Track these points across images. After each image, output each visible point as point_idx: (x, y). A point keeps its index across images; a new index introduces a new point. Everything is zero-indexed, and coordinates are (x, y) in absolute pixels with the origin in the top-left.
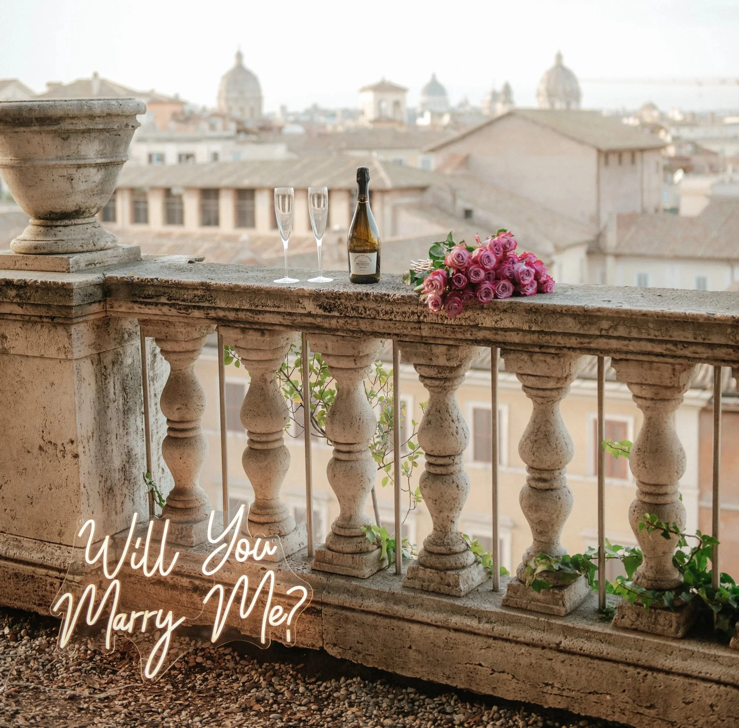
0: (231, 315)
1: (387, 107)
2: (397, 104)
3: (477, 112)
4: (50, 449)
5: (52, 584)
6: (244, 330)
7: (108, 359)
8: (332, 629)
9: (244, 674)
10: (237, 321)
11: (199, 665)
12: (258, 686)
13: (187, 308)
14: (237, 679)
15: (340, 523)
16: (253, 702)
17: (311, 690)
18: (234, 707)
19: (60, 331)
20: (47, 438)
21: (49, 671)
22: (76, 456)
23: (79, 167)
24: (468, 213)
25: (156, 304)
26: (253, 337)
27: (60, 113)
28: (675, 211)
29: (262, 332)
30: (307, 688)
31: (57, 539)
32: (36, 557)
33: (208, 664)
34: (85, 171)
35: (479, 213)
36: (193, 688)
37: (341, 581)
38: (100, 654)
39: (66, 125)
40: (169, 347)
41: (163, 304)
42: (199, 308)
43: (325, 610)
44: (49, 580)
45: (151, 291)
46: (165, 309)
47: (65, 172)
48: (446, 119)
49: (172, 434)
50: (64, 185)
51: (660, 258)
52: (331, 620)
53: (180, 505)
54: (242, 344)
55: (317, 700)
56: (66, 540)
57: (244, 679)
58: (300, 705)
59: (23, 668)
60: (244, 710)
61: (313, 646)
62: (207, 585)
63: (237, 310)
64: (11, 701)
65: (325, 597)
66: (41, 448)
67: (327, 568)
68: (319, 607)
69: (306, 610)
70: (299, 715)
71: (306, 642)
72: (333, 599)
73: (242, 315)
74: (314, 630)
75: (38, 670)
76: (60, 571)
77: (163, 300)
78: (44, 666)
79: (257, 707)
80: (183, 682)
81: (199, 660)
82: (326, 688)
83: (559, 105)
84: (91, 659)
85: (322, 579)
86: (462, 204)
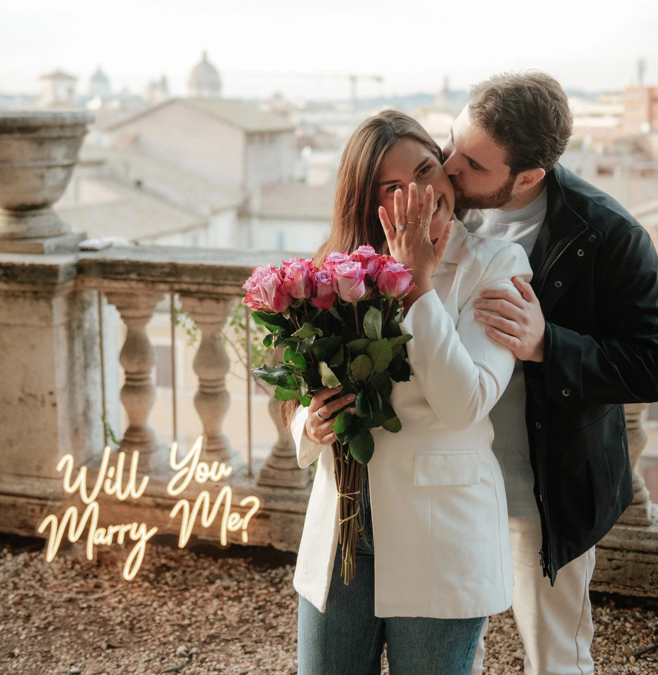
0: (194, 288)
1: (62, 93)
2: (70, 91)
3: (138, 99)
4: (30, 401)
5: (33, 510)
6: (201, 299)
7: (75, 324)
8: (278, 528)
9: (205, 569)
10: (198, 292)
11: (164, 565)
12: (220, 577)
13: (153, 282)
14: (200, 574)
15: (280, 447)
16: (222, 591)
17: (264, 577)
18: (207, 595)
19: (42, 303)
20: (27, 390)
21: (40, 580)
22: (54, 405)
23: (49, 167)
24: (139, 184)
25: (125, 280)
26: (209, 305)
27: (38, 123)
28: (303, 181)
29: (217, 300)
30: (262, 576)
31: (35, 473)
32: (17, 488)
33: (172, 564)
34: (53, 171)
35: (149, 183)
36: (166, 583)
37: (286, 492)
38: (79, 563)
39: (43, 133)
40: (129, 313)
41: (132, 280)
42: (165, 282)
43: (273, 515)
44: (30, 507)
45: (121, 269)
46: (134, 284)
47: (38, 172)
48: (115, 104)
49: (130, 383)
50: (36, 182)
51: (294, 218)
52: (279, 522)
53: (137, 440)
54: (198, 310)
55: (273, 584)
56: (44, 472)
57: (206, 573)
58: (260, 589)
59: (16, 580)
60: (218, 596)
61: (262, 543)
62: (172, 502)
63: (199, 284)
64: (20, 607)
65: (273, 504)
66: (21, 400)
67: (271, 482)
68: (268, 513)
69: (257, 516)
70: (262, 597)
71: (257, 541)
72: (281, 505)
73: (204, 288)
74: (263, 530)
75: (29, 580)
76: (40, 498)
77: (133, 276)
78: (34, 576)
79: (226, 593)
80: (156, 579)
81: (164, 561)
82: (276, 574)
83: (206, 93)
84: (72, 568)
85: (269, 491)
86: (134, 176)
